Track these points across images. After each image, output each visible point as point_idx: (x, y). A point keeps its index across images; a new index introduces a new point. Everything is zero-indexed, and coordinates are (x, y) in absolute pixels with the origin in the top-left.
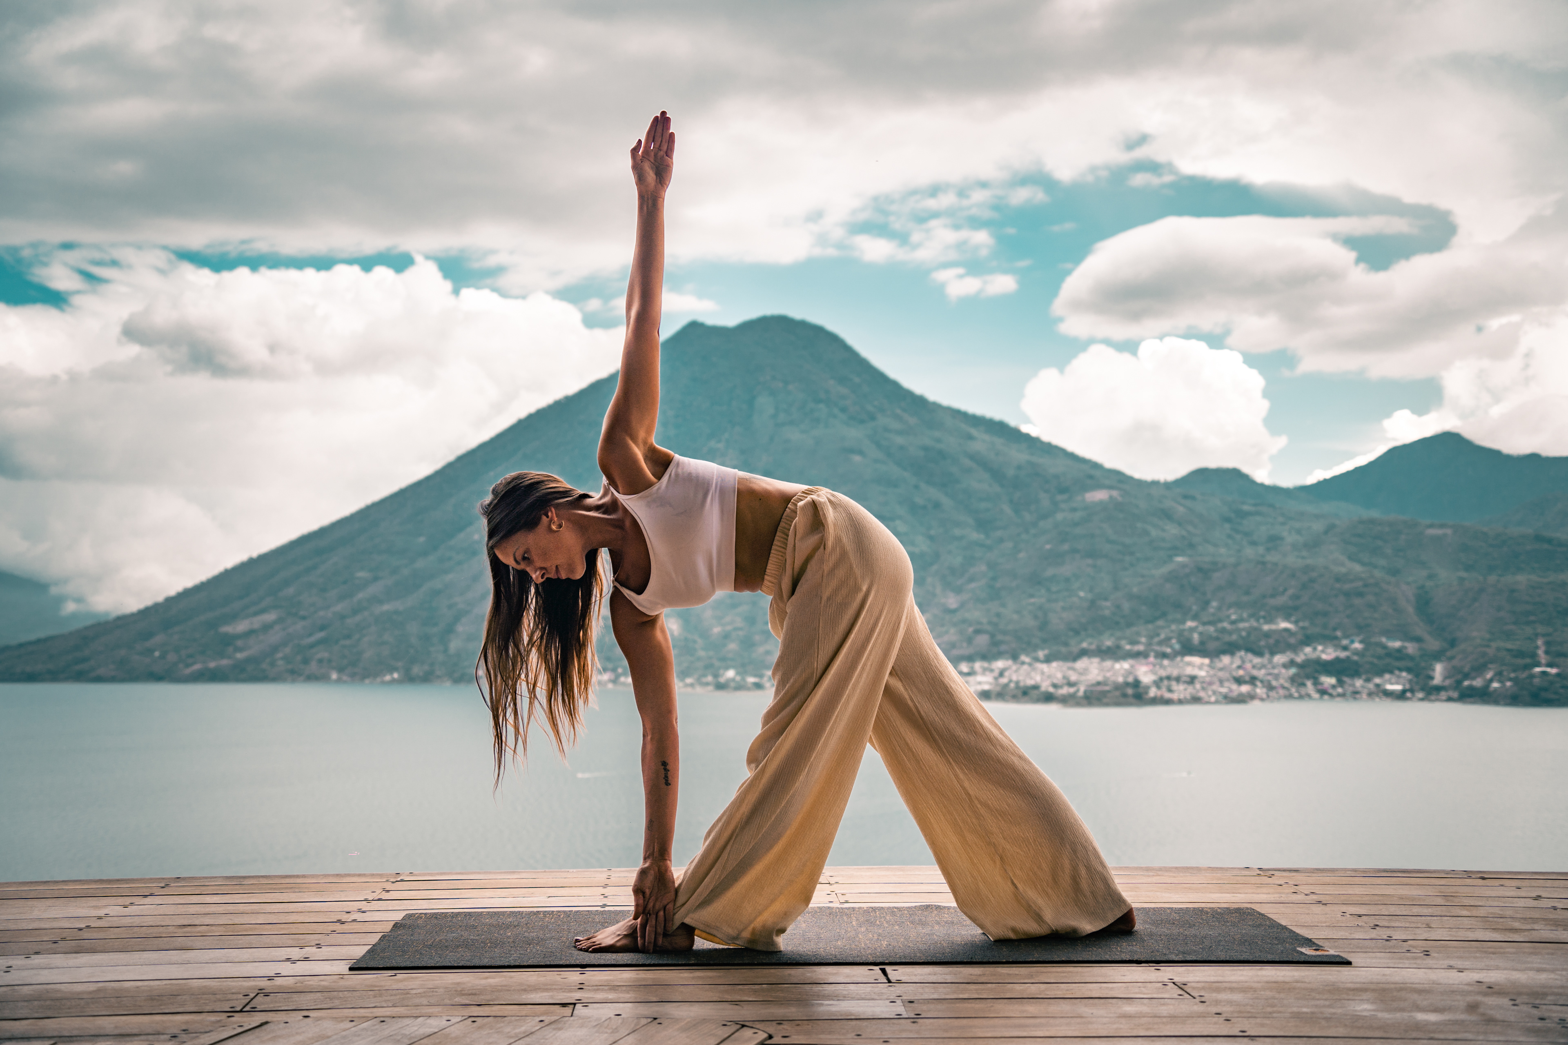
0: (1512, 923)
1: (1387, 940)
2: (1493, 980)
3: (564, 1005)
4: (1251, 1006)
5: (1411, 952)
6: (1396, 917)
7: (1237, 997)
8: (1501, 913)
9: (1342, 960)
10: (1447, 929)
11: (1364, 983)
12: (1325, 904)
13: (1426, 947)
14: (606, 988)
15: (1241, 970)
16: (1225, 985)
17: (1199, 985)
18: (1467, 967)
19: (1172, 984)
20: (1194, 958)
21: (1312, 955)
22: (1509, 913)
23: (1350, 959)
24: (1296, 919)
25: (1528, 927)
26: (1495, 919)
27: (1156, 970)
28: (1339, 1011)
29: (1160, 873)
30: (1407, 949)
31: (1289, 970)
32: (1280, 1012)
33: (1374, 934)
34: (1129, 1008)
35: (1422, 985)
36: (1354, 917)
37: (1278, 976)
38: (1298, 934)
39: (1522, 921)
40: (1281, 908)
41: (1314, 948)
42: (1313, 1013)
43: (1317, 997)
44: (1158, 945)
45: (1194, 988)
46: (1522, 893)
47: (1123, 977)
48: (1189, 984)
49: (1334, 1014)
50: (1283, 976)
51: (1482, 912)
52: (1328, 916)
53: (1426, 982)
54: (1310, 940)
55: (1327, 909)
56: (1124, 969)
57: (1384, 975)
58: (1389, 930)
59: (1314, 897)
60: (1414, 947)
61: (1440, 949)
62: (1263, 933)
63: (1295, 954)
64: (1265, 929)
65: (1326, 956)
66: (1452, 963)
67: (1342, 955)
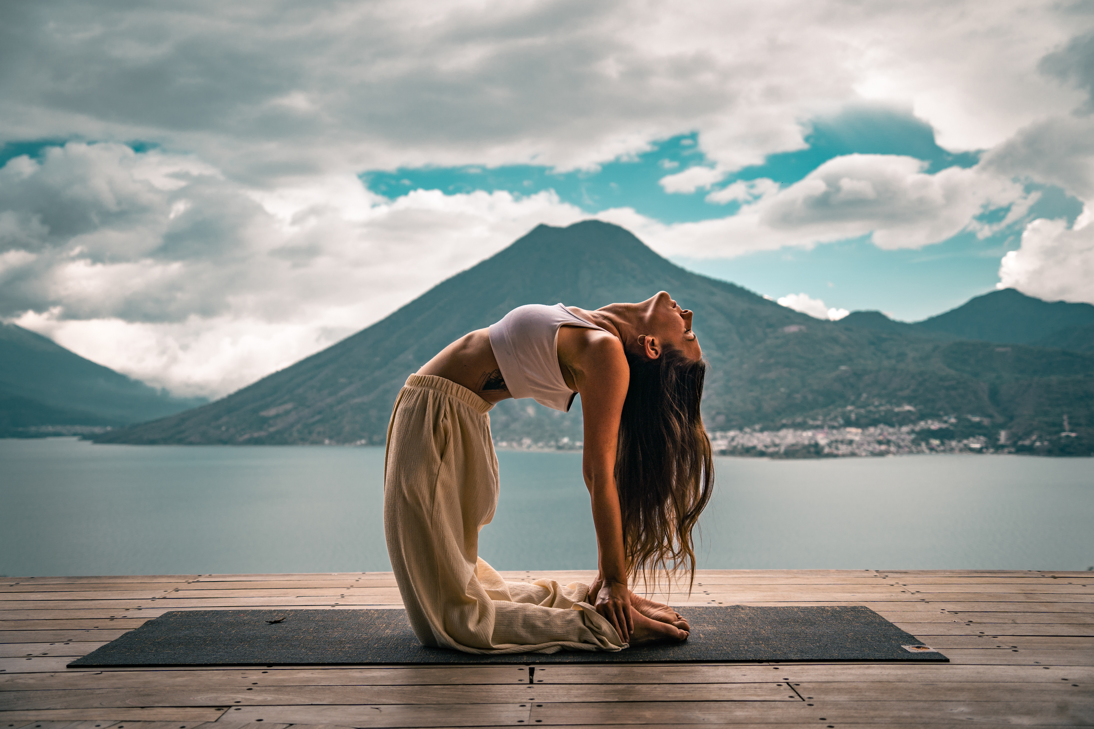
0: (1084, 618)
1: (980, 636)
2: (1076, 677)
3: (219, 708)
4: (855, 709)
5: (1001, 648)
6: (987, 613)
7: (842, 698)
8: (1073, 608)
9: (941, 658)
10: (1030, 625)
11: (961, 682)
12: (928, 602)
13: (1014, 643)
14: (272, 688)
15: (850, 669)
16: (835, 685)
17: (810, 686)
18: (1052, 663)
19: (786, 684)
20: (810, 657)
21: (915, 653)
22: (1080, 608)
23: (948, 657)
24: (903, 617)
26: (1070, 615)
27: (774, 669)
28: (938, 714)
29: (797, 575)
30: (997, 645)
31: (893, 669)
32: (882, 717)
33: (968, 630)
34: (740, 713)
35: (1013, 684)
36: (951, 614)
37: (883, 675)
38: (903, 631)
40: (891, 606)
41: (916, 646)
42: (913, 717)
43: (917, 699)
44: (781, 644)
45: (805, 689)
46: (1087, 590)
47: (743, 677)
48: (801, 684)
49: (933, 718)
50: (887, 675)
51: (1057, 608)
52: (930, 613)
53: (1016, 680)
54: (914, 638)
55: (929, 606)
56: (746, 668)
57: (978, 673)
58: (981, 626)
59: (918, 596)
60: (1003, 643)
61: (1026, 644)
62: (873, 631)
63: (900, 652)
64: (875, 627)
65: (927, 653)
66: (1038, 659)
67: (941, 652)
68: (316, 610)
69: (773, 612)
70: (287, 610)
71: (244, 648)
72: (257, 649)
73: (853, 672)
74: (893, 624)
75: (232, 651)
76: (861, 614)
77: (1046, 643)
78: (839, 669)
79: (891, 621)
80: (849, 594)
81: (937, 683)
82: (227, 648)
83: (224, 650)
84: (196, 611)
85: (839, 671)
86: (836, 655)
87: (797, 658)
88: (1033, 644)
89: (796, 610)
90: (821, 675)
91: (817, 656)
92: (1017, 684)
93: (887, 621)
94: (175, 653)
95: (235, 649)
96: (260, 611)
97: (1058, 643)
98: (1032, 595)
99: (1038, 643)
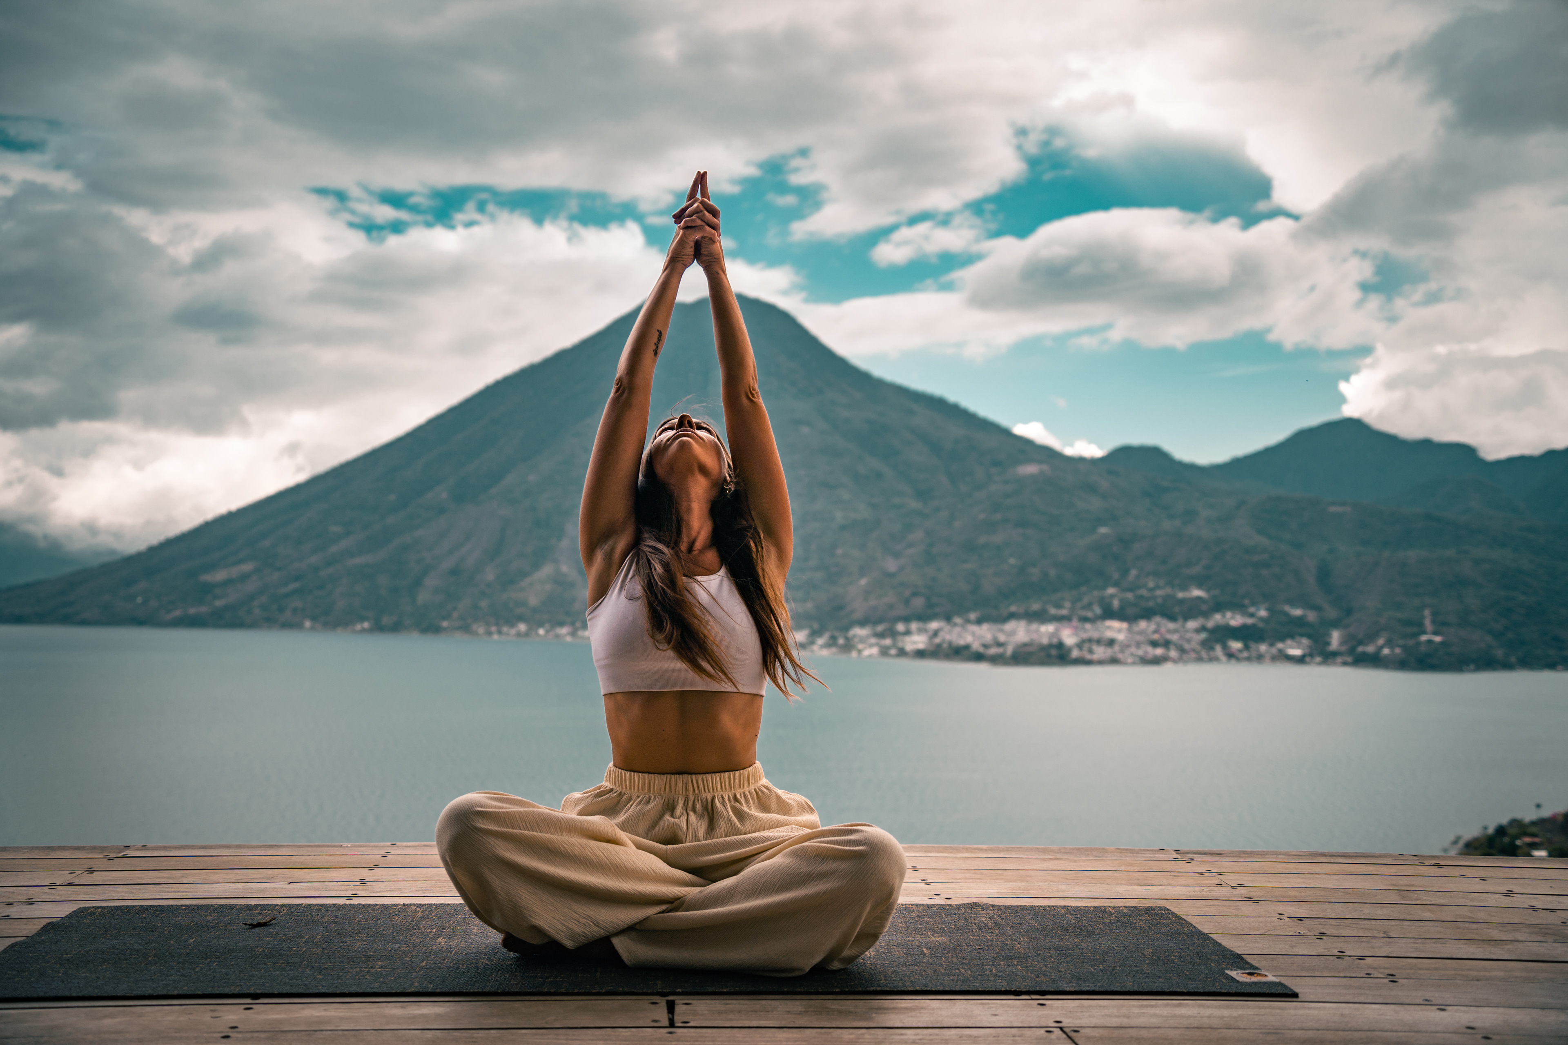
0: (1489, 931)
1: (1339, 957)
2: (1487, 1024)
5: (1372, 976)
6: (1346, 921)
8: (1471, 915)
9: (1285, 991)
10: (1411, 940)
11: (1318, 1030)
12: (1257, 902)
13: (1390, 969)
15: (1152, 1006)
16: (1133, 1033)
17: (1094, 1033)
18: (1449, 1002)
19: (1059, 1029)
20: (1092, 988)
21: (1246, 983)
22: (1481, 915)
23: (1297, 990)
24: (1222, 924)
25: (1509, 937)
26: (1467, 925)
27: (1039, 1006)
29: (1059, 856)
30: (1366, 972)
31: (1216, 1007)
33: (1320, 947)
35: (1395, 1034)
36: (1294, 921)
37: (1202, 1017)
38: (1225, 947)
39: (1500, 928)
40: (1203, 908)
41: (1247, 971)
44: (1046, 966)
45: (1087, 1038)
46: (1488, 887)
47: (994, 1019)
48: (1082, 1031)
50: (1209, 1017)
51: (1446, 914)
52: (1261, 919)
53: (1399, 1028)
54: (1242, 958)
55: (1260, 908)
56: (997, 1004)
57: (1342, 1015)
58: (1339, 941)
59: (1242, 891)
60: (1374, 968)
61: (1408, 971)
62: (1181, 947)
63: (1224, 981)
64: (1183, 939)
65: (1265, 983)
66: (1428, 995)
67: (1284, 981)
68: (322, 905)
69: (1029, 914)
70: (277, 905)
71: (211, 968)
72: (232, 970)
73: (1157, 1011)
74: (1210, 935)
75: (193, 972)
76: (1160, 919)
77: (1436, 969)
78: (1134, 1006)
79: (1206, 931)
80: (1139, 888)
81: (1283, 1031)
82: (183, 969)
83: (179, 971)
84: (127, 907)
85: (1136, 1011)
86: (1130, 986)
87: (1072, 989)
88: (1419, 971)
89: (1063, 911)
90: (1110, 1016)
91: (1102, 986)
92: (1401, 1034)
93: (1200, 931)
94: (98, 978)
95: (197, 969)
96: (231, 907)
97: (1455, 969)
98: (1405, 893)
99: (1426, 969)
